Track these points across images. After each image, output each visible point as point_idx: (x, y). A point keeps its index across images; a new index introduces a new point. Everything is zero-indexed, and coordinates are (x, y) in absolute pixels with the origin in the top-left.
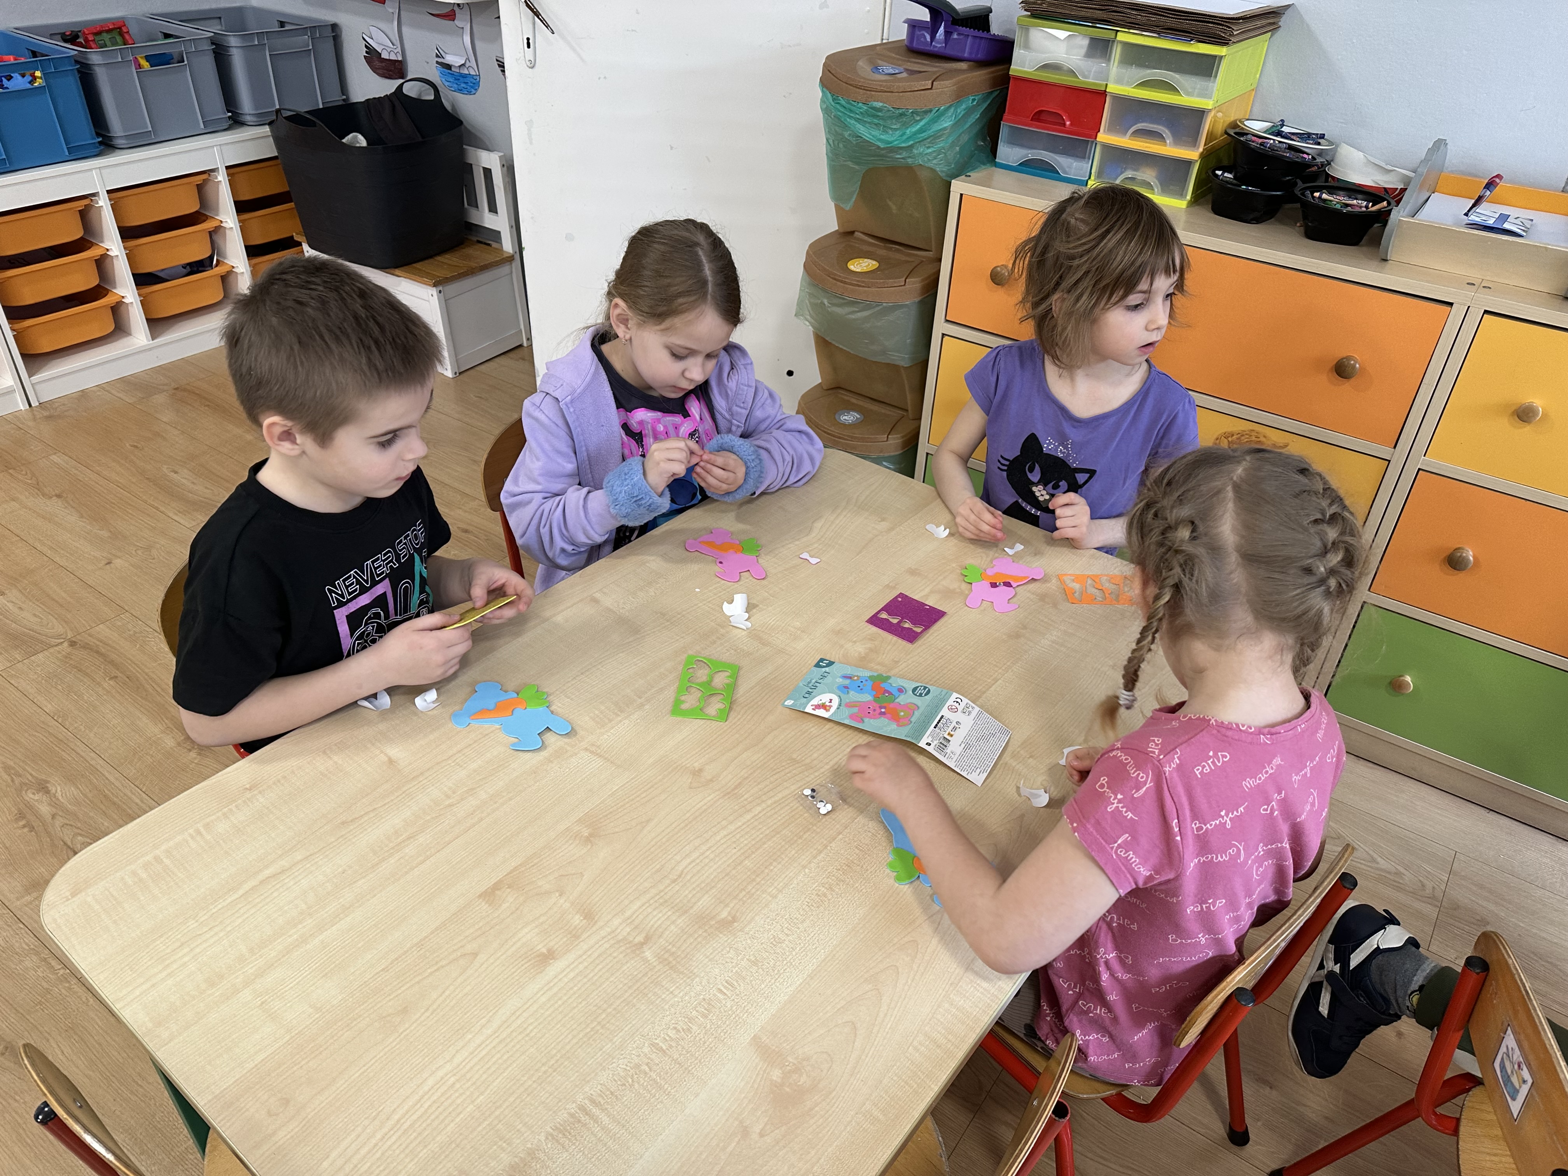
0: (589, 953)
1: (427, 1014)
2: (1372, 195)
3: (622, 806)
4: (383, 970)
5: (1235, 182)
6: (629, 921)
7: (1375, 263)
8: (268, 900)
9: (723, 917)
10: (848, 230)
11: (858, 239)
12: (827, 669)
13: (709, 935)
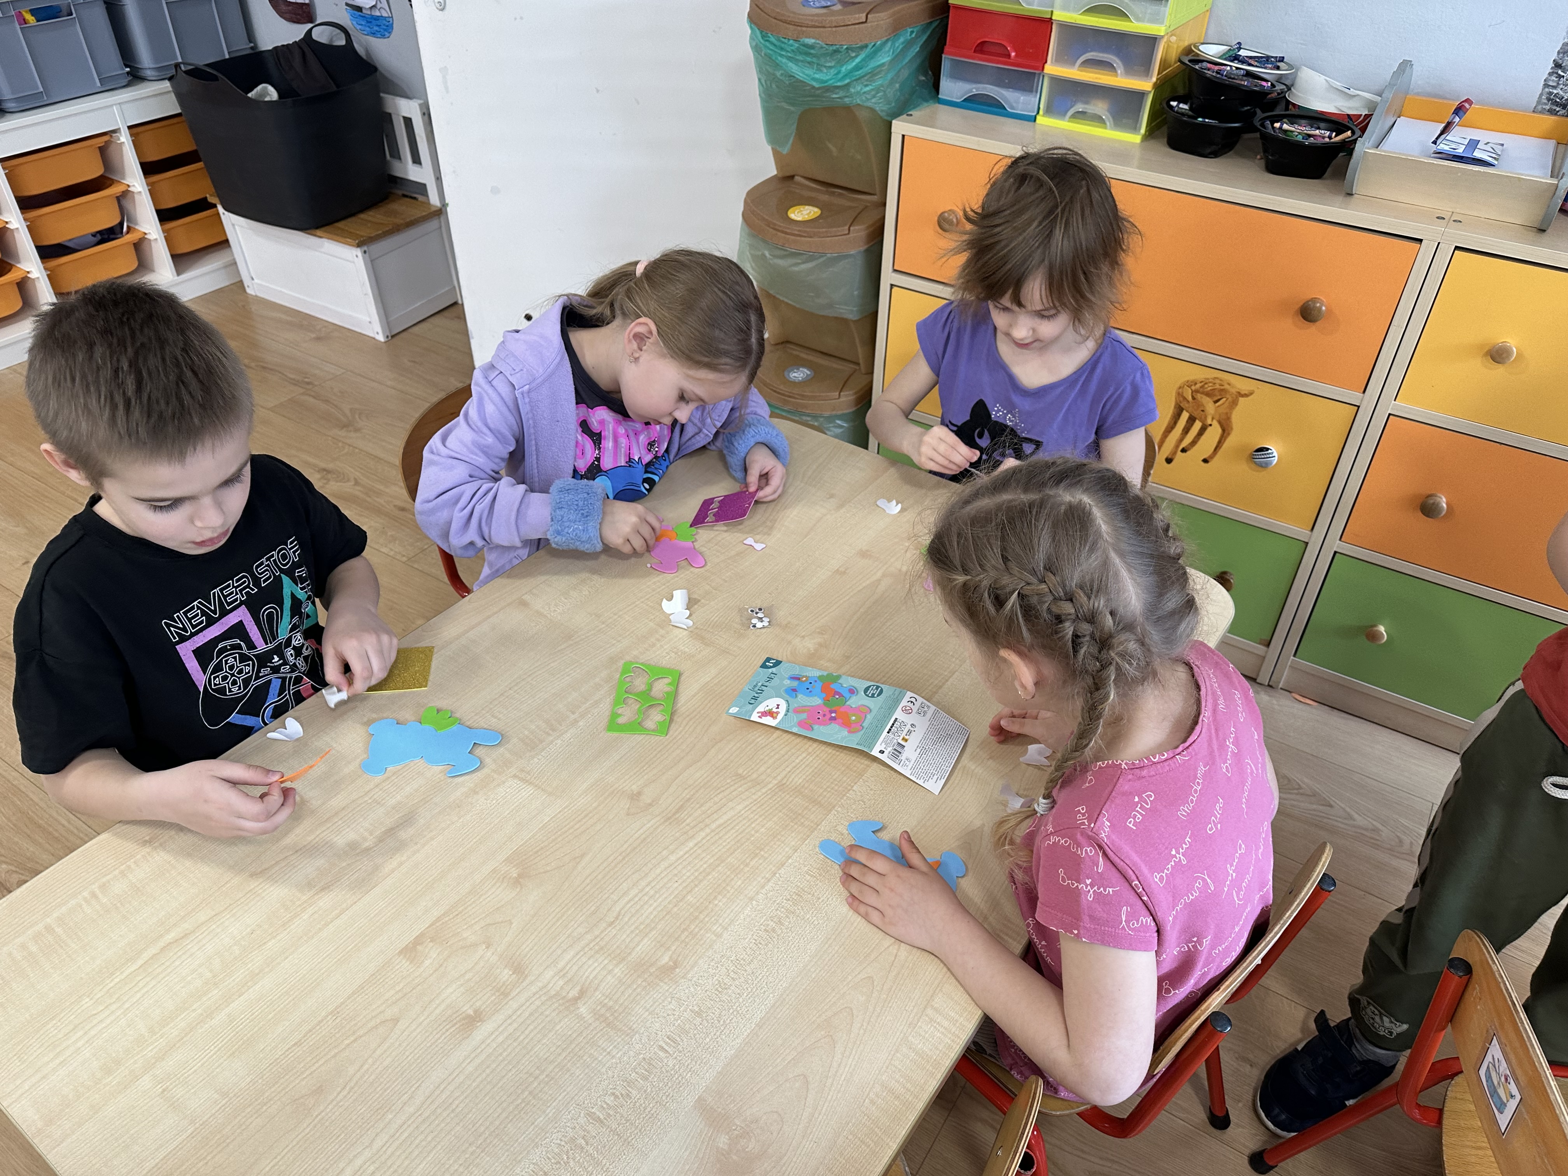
0: (519, 1013)
1: (345, 1093)
2: (1336, 123)
3: (554, 840)
4: (294, 1045)
5: (1190, 113)
6: (562, 974)
7: (1340, 198)
8: (169, 970)
9: (664, 962)
10: (788, 174)
11: (799, 184)
12: (774, 670)
13: (649, 984)
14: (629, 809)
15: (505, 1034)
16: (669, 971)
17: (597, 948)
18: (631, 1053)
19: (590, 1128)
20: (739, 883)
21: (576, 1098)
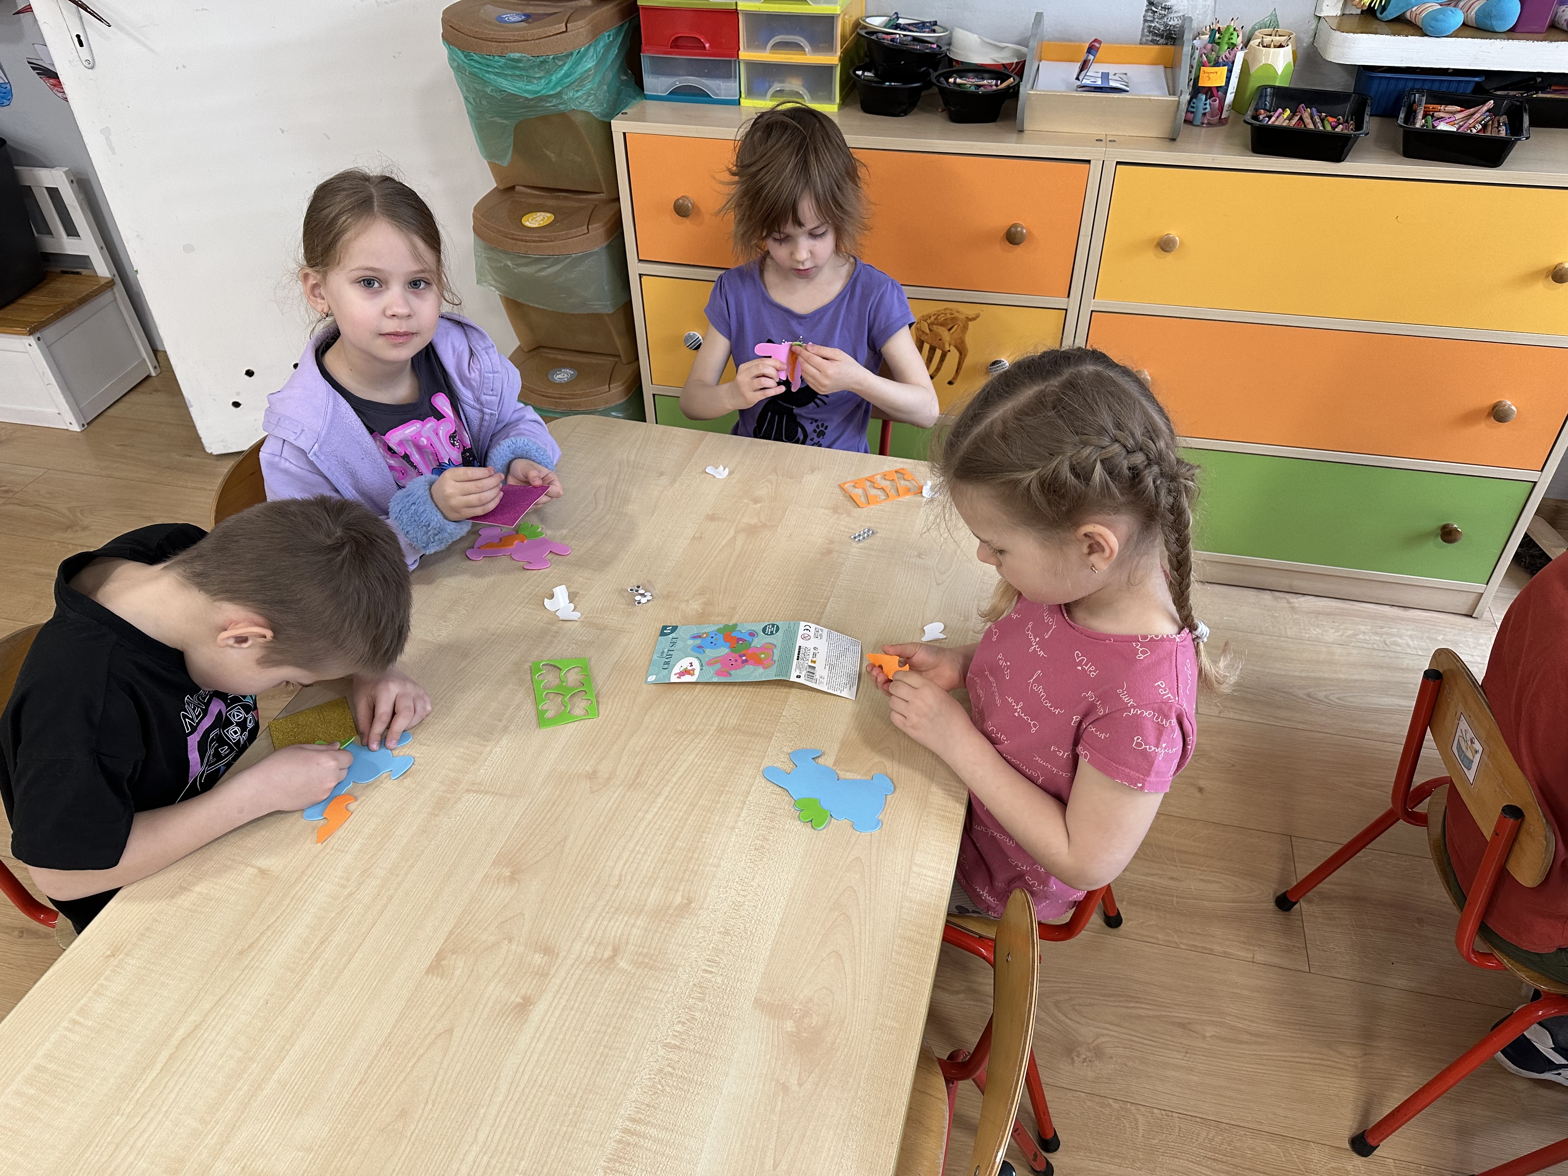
0: (564, 986)
1: (429, 1106)
2: (998, 72)
3: (531, 834)
4: (359, 1084)
5: (876, 79)
6: (590, 941)
7: (1015, 136)
8: (195, 1062)
9: (678, 902)
10: (509, 186)
11: (521, 193)
12: (673, 635)
13: (673, 924)
14: (591, 787)
15: (561, 1007)
16: (686, 907)
17: (613, 910)
18: (682, 984)
19: (671, 1056)
20: (717, 818)
21: (648, 1036)
